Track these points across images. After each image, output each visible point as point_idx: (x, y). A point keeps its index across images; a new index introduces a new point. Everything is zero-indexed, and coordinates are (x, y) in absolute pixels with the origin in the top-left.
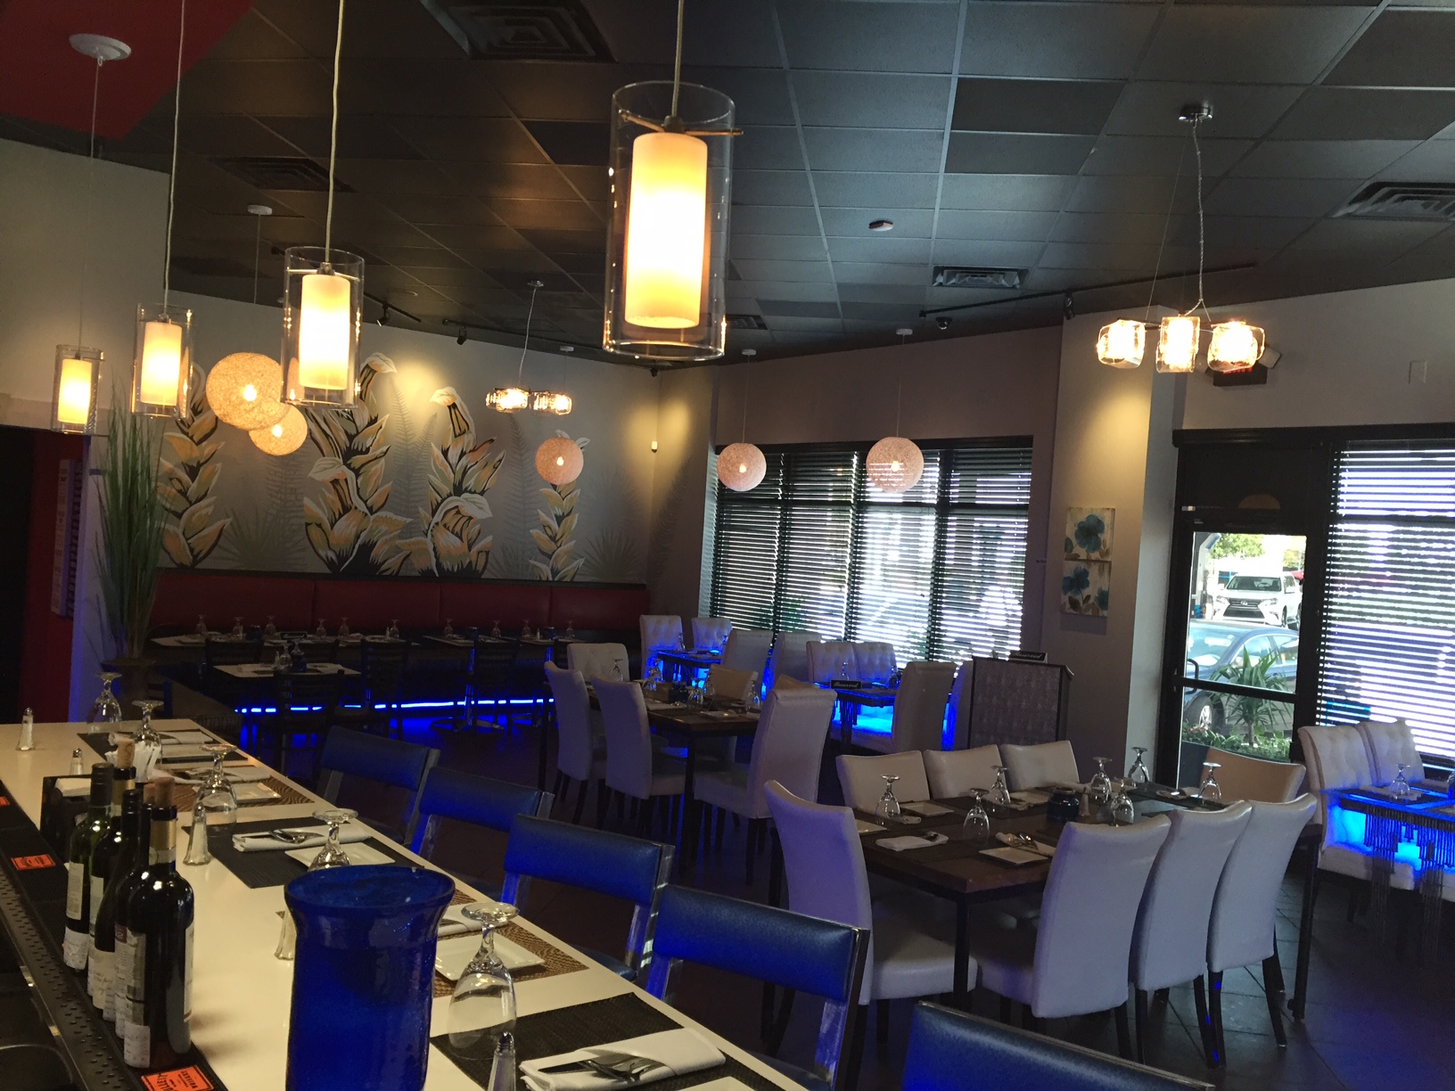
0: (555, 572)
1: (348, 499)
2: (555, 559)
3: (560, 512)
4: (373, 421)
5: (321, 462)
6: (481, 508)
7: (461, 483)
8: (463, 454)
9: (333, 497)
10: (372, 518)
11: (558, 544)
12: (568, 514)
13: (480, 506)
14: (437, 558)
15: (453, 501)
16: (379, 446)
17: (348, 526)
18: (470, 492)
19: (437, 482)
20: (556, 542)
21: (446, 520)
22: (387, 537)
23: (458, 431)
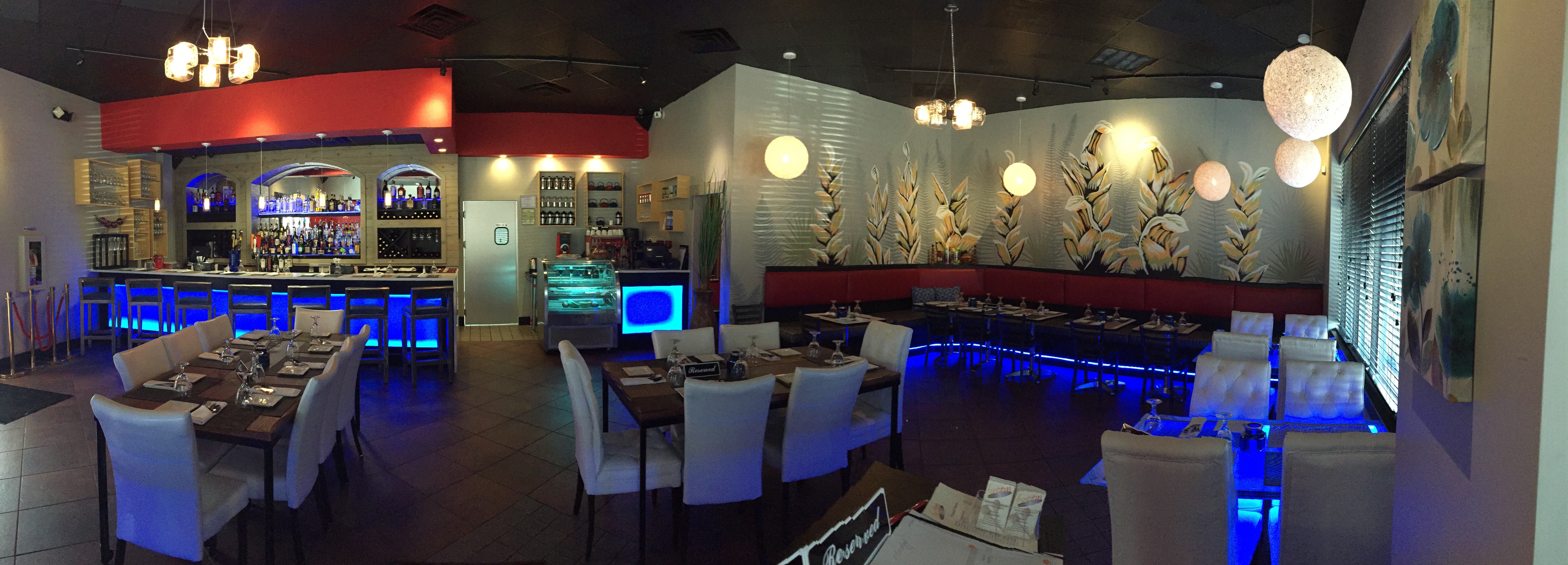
0: (1242, 275)
1: (1088, 221)
2: (1243, 264)
3: (1244, 227)
4: (1100, 168)
5: (1072, 199)
6: (1179, 225)
7: (1163, 206)
8: (1164, 185)
9: (1079, 222)
10: (1102, 233)
11: (1245, 253)
12: (1253, 229)
13: (1180, 223)
14: (1146, 261)
15: (1157, 220)
16: (1105, 185)
17: (1088, 240)
18: (1171, 213)
19: (1144, 206)
20: (1242, 251)
21: (1152, 234)
22: (1112, 246)
23: (1159, 168)
